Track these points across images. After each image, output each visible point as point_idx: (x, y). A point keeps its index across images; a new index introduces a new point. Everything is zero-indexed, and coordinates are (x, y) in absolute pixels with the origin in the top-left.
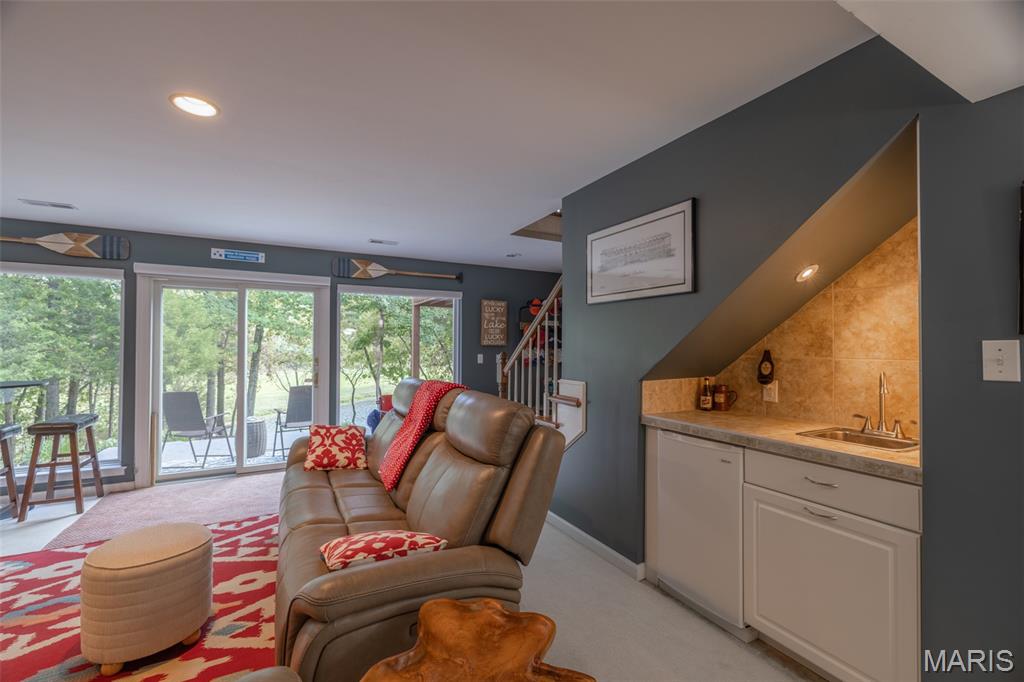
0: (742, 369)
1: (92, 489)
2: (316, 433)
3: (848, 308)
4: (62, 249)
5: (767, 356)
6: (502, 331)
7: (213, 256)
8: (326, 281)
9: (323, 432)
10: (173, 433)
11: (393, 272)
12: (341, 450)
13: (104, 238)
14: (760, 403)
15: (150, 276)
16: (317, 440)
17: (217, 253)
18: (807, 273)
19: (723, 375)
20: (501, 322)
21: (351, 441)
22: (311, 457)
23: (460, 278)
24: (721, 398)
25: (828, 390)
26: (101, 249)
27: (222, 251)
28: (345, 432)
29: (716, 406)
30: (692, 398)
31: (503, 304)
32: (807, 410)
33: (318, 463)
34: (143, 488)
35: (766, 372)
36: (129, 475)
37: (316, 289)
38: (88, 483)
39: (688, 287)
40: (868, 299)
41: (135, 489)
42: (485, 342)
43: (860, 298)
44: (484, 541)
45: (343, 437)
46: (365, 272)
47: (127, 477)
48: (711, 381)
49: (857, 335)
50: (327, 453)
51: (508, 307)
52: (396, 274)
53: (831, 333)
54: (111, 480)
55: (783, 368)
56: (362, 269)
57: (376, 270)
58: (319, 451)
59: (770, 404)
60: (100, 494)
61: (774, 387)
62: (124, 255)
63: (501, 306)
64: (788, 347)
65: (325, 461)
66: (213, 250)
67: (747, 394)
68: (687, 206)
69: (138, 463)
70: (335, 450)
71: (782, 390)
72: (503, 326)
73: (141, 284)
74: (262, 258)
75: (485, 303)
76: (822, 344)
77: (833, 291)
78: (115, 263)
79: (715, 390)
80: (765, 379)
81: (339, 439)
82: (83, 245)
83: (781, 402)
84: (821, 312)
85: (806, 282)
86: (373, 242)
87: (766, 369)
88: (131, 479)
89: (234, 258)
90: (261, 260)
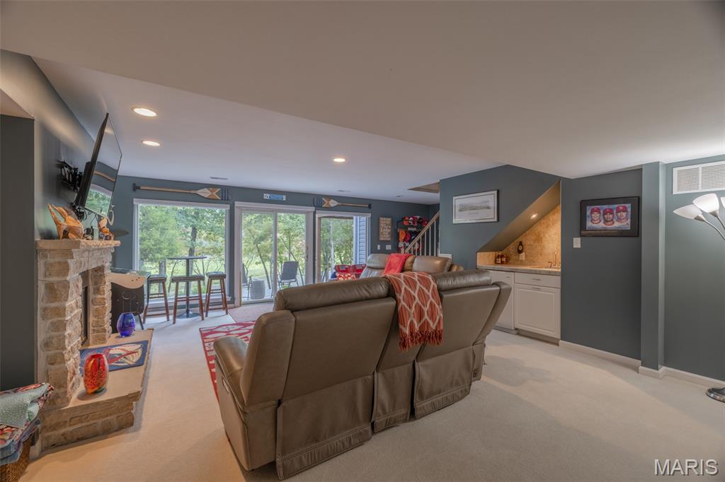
0: (512, 248)
3: (547, 227)
4: (206, 196)
5: (521, 244)
6: (389, 234)
7: (264, 198)
8: (311, 209)
11: (340, 204)
13: (222, 190)
14: (518, 260)
15: (240, 208)
17: (266, 196)
18: (534, 216)
19: (505, 251)
20: (388, 228)
23: (370, 206)
24: (504, 260)
25: (541, 254)
26: (221, 196)
27: (268, 195)
29: (502, 263)
30: (494, 259)
31: (390, 219)
32: (534, 262)
34: (238, 307)
35: (520, 249)
36: (232, 302)
37: (307, 213)
39: (496, 220)
40: (553, 224)
41: (235, 307)
42: (382, 239)
43: (551, 224)
46: (328, 204)
48: (500, 253)
49: (550, 236)
51: (392, 221)
52: (342, 205)
53: (542, 235)
55: (526, 248)
56: (327, 202)
57: (333, 203)
59: (521, 261)
61: (523, 254)
62: (230, 198)
63: (389, 220)
64: (528, 240)
66: (265, 195)
67: (514, 257)
68: (495, 192)
69: (235, 296)
71: (526, 256)
72: (389, 231)
73: (237, 212)
75: (381, 219)
76: (539, 239)
77: (543, 221)
78: (225, 202)
79: (502, 256)
80: (520, 252)
82: (214, 193)
83: (526, 260)
84: (539, 228)
85: (533, 219)
87: (520, 248)
88: (234, 303)
89: (272, 198)
90: (284, 199)
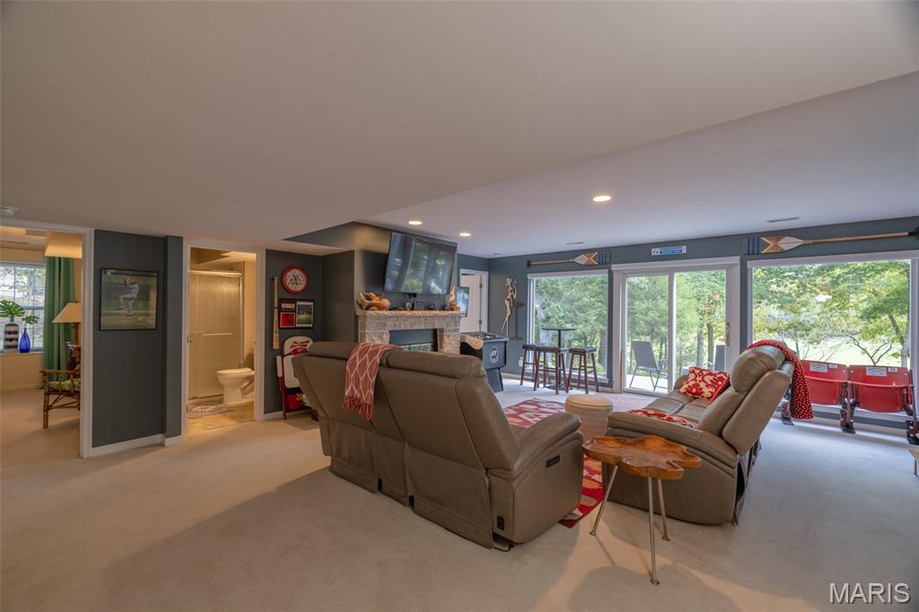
1: (594, 387)
2: (693, 372)
7: (653, 254)
8: (736, 260)
9: (697, 372)
10: (640, 367)
11: (811, 242)
12: (707, 386)
13: (601, 253)
15: (620, 271)
16: (692, 376)
17: (656, 252)
21: (717, 381)
22: (686, 386)
26: (598, 260)
27: (658, 250)
28: (715, 375)
33: (689, 391)
34: (617, 393)
36: (610, 385)
37: (728, 267)
38: (591, 383)
41: (612, 392)
44: (720, 435)
45: (711, 378)
46: (776, 246)
47: (608, 385)
50: (696, 386)
52: (814, 243)
54: (603, 385)
56: (772, 244)
58: (691, 383)
60: (598, 391)
62: (608, 262)
65: (694, 390)
66: (653, 250)
69: (614, 379)
70: (702, 385)
73: (615, 276)
74: (684, 249)
78: (603, 266)
81: (708, 379)
82: (591, 259)
86: (771, 222)
88: (611, 387)
89: (666, 253)
90: (684, 251)
